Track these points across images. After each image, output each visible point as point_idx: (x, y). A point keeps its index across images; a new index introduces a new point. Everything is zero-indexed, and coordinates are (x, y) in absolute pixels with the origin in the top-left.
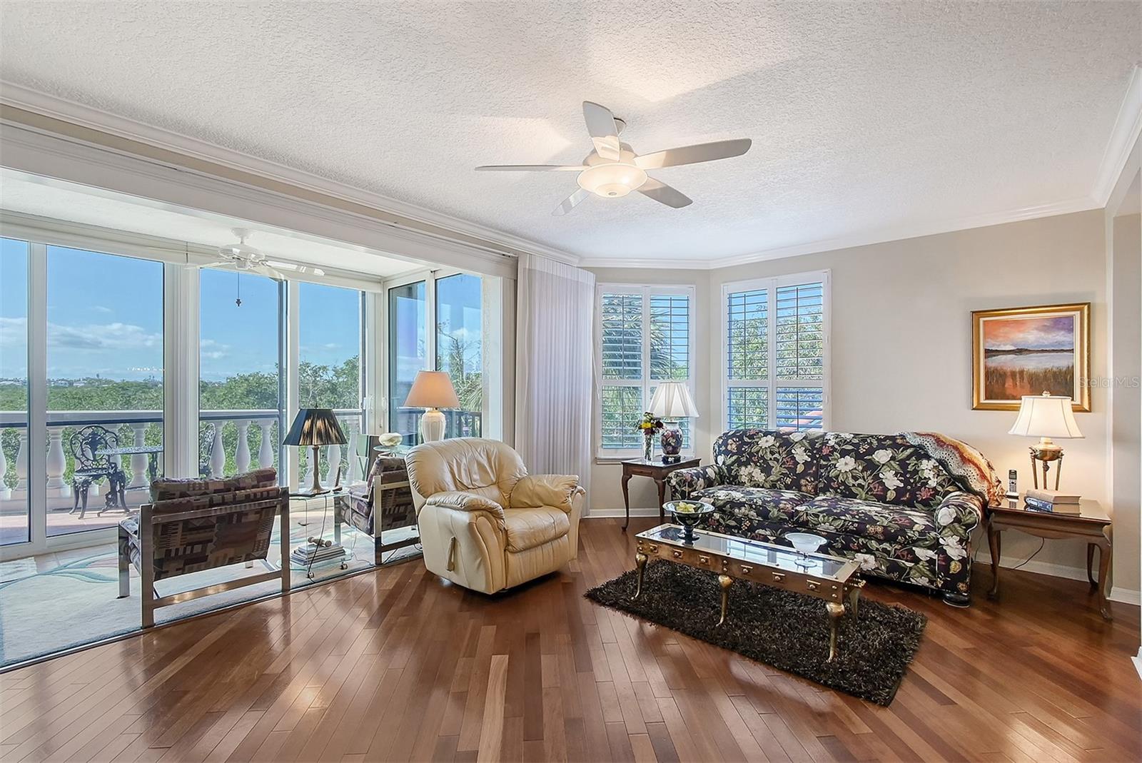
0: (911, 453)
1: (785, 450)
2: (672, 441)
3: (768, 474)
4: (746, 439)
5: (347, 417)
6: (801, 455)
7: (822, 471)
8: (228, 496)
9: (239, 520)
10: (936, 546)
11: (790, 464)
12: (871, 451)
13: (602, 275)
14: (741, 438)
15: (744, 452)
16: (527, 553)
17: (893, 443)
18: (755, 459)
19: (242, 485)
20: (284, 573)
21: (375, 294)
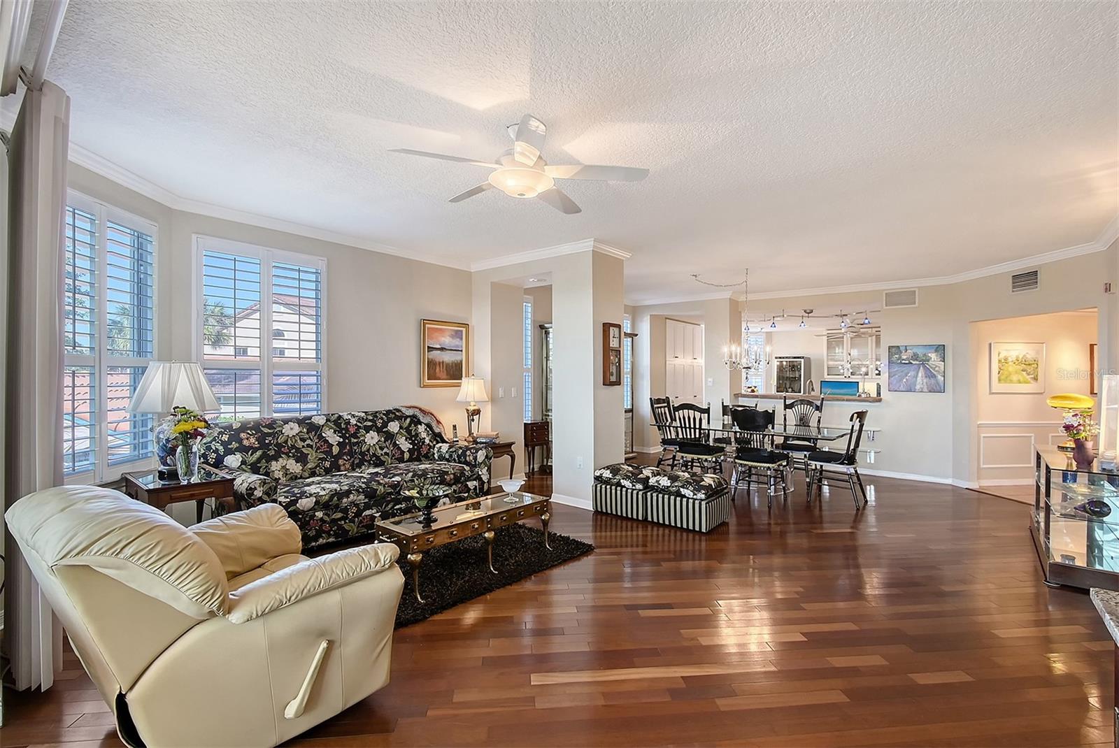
0: (410, 422)
1: (315, 435)
3: (304, 463)
4: (266, 430)
7: (355, 448)
11: (325, 448)
12: (385, 425)
14: (258, 430)
18: (285, 450)
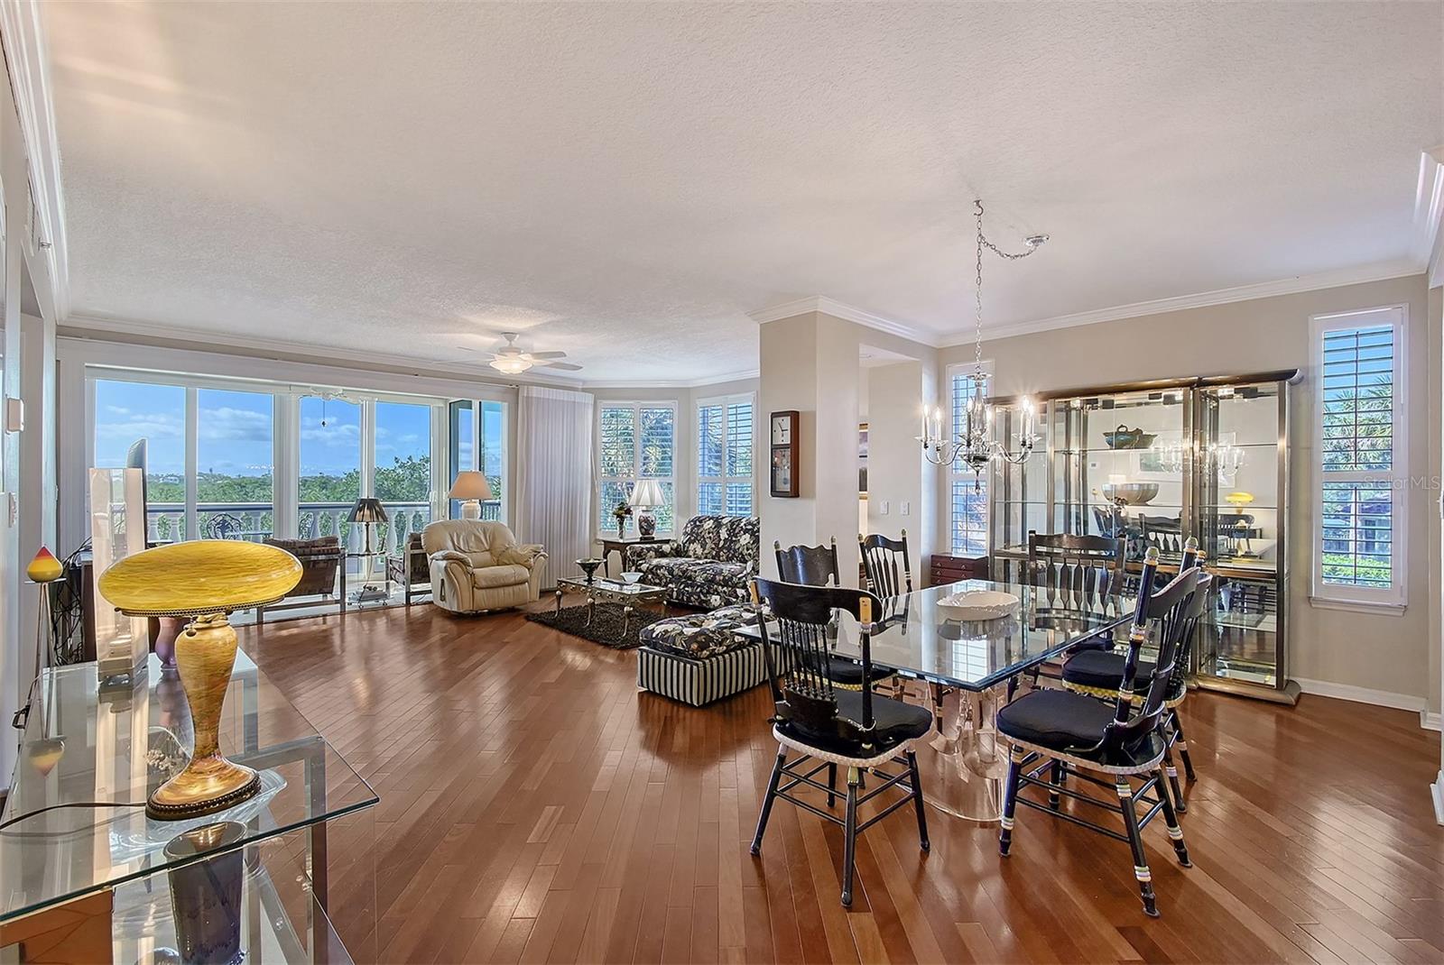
1: (716, 531)
2: (644, 525)
3: (704, 549)
5: (419, 509)
6: (724, 534)
7: (732, 545)
8: (307, 550)
9: (314, 566)
10: (745, 587)
13: (600, 393)
15: (695, 533)
16: (491, 591)
19: (316, 545)
20: (341, 602)
21: (440, 408)
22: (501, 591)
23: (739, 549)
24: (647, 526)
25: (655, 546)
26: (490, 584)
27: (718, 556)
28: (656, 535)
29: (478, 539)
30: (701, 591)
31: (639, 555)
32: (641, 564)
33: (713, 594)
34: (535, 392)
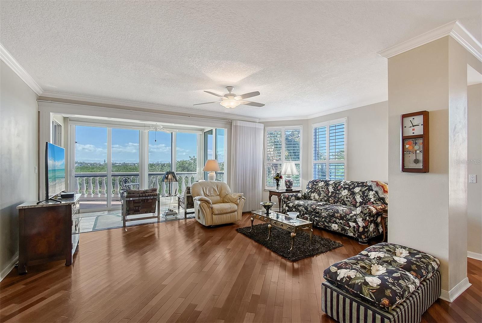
0: (367, 188)
1: (326, 187)
2: (288, 183)
3: (320, 196)
4: (315, 183)
5: (193, 175)
6: (331, 189)
7: (337, 195)
8: (144, 195)
9: (147, 201)
10: (355, 221)
11: (327, 193)
12: (354, 188)
13: (267, 124)
14: (313, 183)
15: (314, 188)
16: (220, 216)
17: (363, 184)
18: (316, 191)
19: (148, 192)
20: (158, 217)
21: (200, 134)
22: (225, 215)
23: (341, 197)
24: (289, 184)
25: (294, 194)
26: (220, 212)
27: (328, 200)
28: (294, 188)
29: (214, 190)
30: (325, 221)
31: (288, 199)
32: (289, 203)
33: (333, 223)
34: (239, 123)
